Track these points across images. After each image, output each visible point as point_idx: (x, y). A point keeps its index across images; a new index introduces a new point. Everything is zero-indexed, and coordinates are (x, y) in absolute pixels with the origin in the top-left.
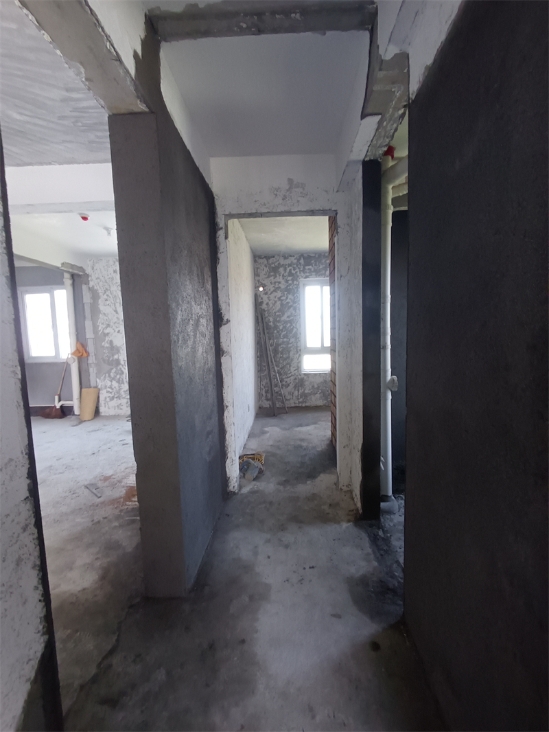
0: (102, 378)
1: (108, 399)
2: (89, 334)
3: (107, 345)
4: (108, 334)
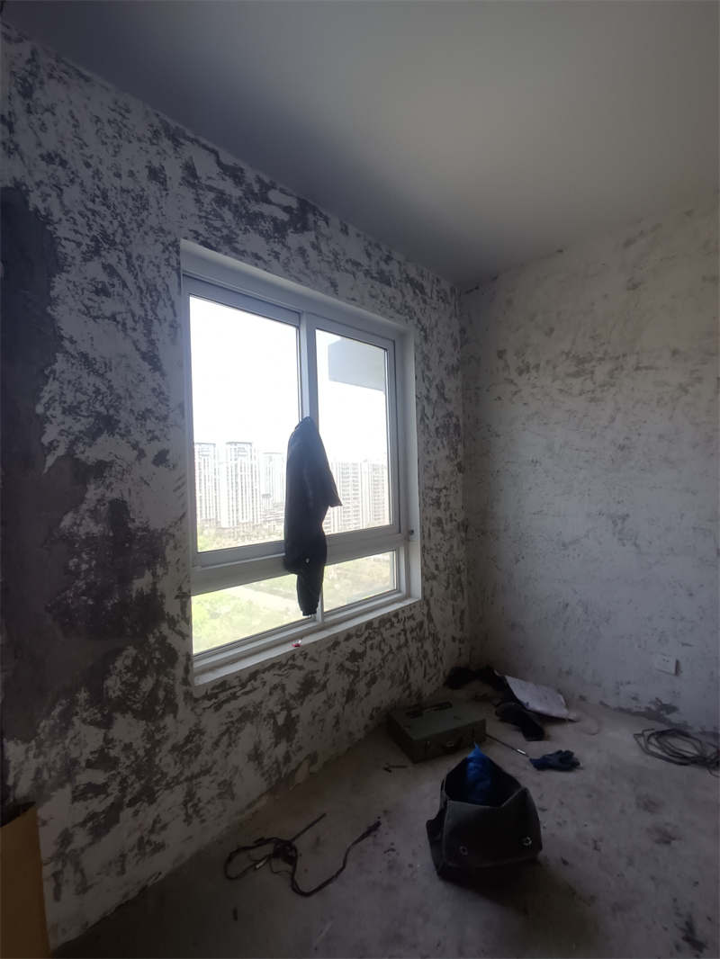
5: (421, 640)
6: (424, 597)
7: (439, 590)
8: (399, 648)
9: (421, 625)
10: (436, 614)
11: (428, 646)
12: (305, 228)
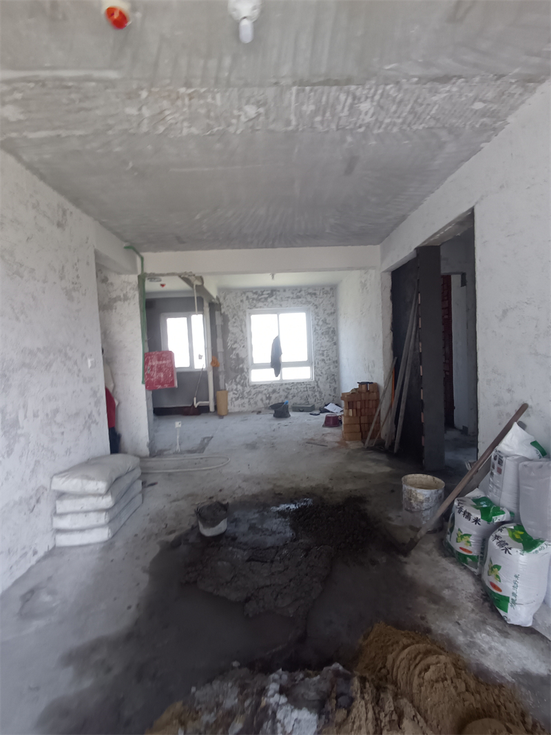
0: (230, 382)
1: (234, 399)
2: (220, 349)
3: (234, 357)
4: (235, 349)
5: (314, 391)
6: (315, 380)
7: (322, 379)
8: (304, 391)
9: (314, 387)
10: (321, 386)
11: (317, 394)
12: (272, 296)
